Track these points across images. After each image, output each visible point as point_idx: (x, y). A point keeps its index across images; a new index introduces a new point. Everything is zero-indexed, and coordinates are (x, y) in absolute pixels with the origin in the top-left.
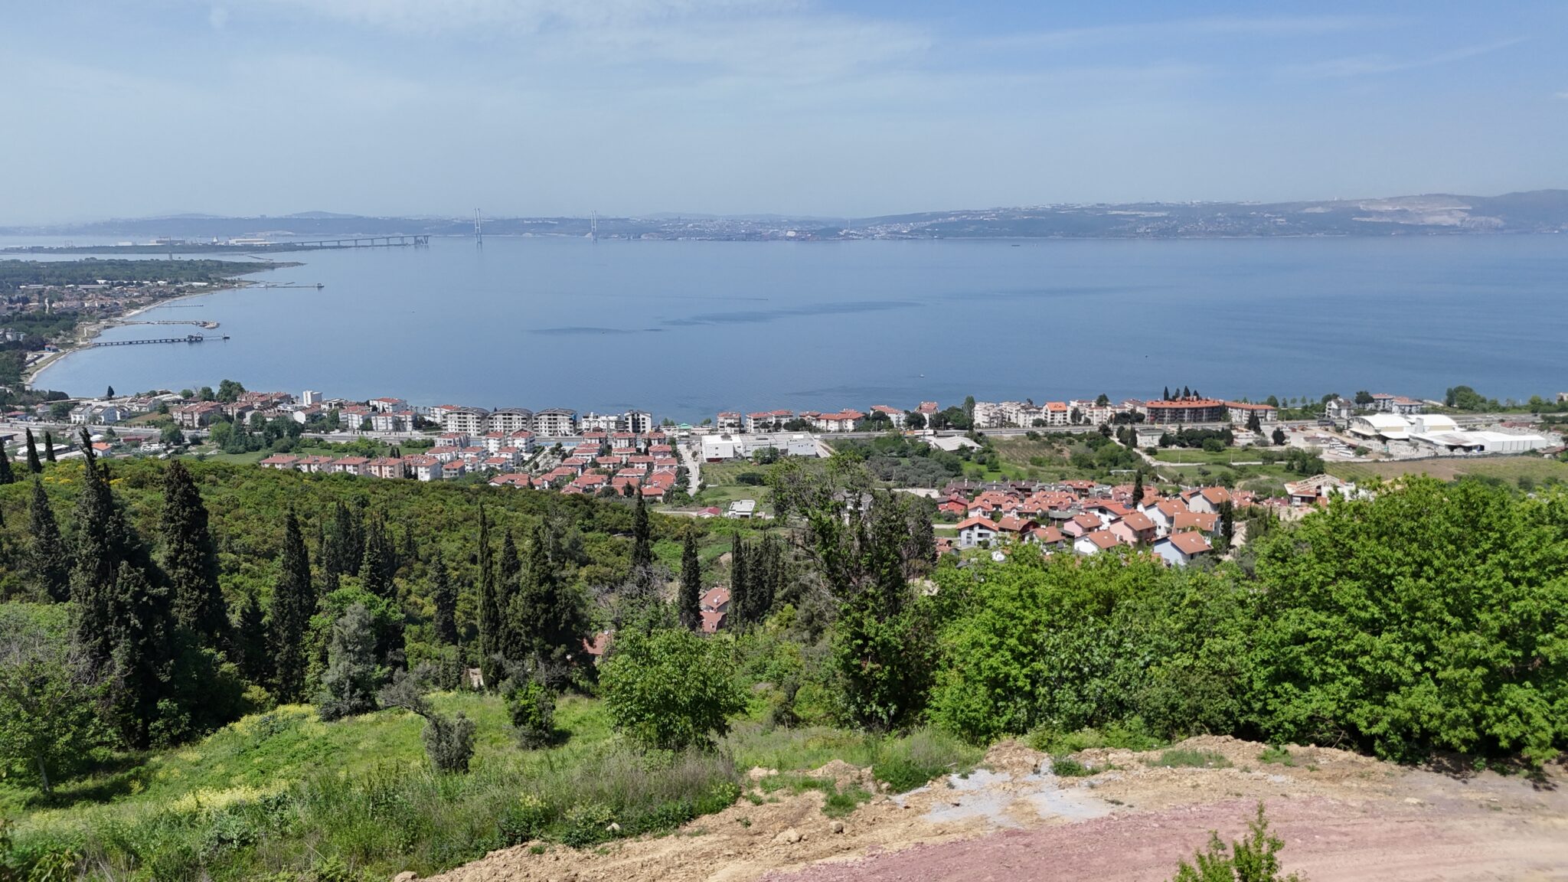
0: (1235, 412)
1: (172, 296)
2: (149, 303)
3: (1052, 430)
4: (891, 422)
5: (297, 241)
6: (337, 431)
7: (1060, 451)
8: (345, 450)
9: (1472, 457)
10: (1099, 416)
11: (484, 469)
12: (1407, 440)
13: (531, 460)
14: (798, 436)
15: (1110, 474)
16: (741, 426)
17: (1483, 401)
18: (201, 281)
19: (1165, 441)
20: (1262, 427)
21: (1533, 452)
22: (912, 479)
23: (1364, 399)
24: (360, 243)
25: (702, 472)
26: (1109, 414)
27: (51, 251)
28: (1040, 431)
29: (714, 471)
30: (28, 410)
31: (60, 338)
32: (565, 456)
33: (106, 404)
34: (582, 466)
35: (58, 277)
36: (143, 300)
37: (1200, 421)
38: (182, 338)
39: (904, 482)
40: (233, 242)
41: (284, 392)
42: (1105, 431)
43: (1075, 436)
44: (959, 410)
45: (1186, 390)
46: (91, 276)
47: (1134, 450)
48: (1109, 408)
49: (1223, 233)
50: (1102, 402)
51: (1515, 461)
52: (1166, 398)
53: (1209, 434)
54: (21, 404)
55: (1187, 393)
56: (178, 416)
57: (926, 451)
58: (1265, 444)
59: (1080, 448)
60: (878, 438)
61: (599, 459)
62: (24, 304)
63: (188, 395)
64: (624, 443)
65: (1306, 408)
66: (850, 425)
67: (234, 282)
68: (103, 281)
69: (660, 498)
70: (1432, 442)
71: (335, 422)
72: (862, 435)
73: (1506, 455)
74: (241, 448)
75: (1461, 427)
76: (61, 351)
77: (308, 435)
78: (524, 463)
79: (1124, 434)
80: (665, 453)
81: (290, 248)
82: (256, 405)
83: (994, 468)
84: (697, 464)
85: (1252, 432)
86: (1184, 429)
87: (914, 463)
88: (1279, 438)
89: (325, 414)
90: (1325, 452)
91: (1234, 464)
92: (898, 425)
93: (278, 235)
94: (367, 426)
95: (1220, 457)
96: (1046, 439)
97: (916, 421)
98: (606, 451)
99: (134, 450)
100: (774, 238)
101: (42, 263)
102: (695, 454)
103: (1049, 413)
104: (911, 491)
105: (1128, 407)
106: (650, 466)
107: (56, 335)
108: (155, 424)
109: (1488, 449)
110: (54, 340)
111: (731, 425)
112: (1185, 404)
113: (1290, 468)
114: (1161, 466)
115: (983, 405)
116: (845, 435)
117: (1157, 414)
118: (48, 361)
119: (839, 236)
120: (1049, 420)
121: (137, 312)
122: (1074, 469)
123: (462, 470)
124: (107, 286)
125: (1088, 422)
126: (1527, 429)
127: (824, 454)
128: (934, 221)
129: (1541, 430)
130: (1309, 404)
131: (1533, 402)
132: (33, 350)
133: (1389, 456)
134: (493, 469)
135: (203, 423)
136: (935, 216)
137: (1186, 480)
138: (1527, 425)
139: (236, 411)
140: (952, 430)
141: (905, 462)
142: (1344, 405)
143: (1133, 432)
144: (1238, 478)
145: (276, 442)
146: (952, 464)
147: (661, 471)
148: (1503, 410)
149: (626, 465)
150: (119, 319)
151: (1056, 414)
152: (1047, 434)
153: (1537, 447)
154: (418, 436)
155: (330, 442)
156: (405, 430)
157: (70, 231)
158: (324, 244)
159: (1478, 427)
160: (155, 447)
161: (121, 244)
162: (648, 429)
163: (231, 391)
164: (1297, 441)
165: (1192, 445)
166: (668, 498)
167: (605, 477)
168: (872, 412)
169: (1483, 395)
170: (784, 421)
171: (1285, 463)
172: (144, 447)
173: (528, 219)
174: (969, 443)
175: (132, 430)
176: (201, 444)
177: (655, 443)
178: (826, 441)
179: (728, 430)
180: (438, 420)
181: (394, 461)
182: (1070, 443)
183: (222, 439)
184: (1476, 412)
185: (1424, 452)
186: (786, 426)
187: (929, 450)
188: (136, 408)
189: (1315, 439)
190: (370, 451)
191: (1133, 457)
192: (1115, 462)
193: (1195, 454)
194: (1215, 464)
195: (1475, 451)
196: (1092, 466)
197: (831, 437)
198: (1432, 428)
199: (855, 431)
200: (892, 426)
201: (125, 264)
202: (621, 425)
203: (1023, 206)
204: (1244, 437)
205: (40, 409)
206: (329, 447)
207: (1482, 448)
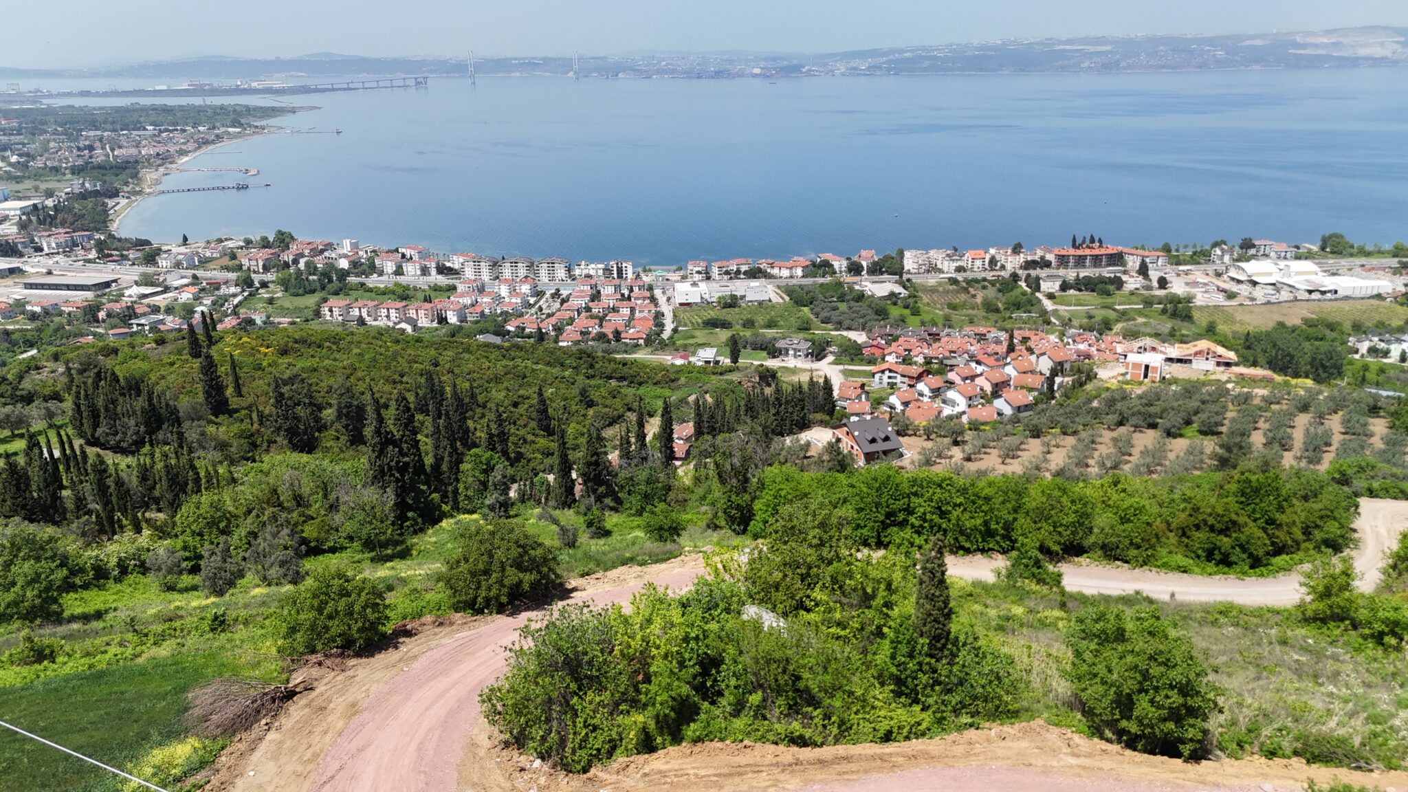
0: (1131, 257)
1: (213, 142)
2: (196, 150)
3: (969, 275)
4: (834, 269)
5: (312, 82)
6: (375, 275)
7: (974, 296)
8: (384, 293)
9: (1325, 300)
10: (1013, 263)
11: (499, 312)
12: (1274, 284)
13: (536, 303)
14: (754, 283)
15: (1011, 318)
16: (707, 273)
17: (1352, 247)
18: (235, 127)
19: (1065, 287)
20: (1150, 273)
21: (1379, 296)
22: (847, 323)
23: (1247, 245)
24: (366, 85)
25: (675, 316)
26: (1022, 260)
27: (97, 94)
28: (960, 277)
29: (685, 315)
30: (122, 256)
31: (131, 186)
32: (563, 301)
33: (183, 249)
34: (578, 310)
35: (113, 123)
36: (191, 146)
37: (1100, 266)
38: (231, 186)
39: (839, 325)
40: (254, 85)
41: (327, 241)
42: (1015, 277)
43: (989, 282)
44: (893, 258)
45: (1092, 237)
46: (140, 123)
47: (1037, 294)
48: (1022, 255)
49: (1163, 67)
50: (1017, 249)
51: (1359, 305)
52: (1074, 246)
53: (1102, 280)
54: (114, 250)
55: (1092, 241)
56: (245, 262)
57: (861, 297)
58: (1150, 288)
59: (991, 292)
60: (822, 284)
61: (591, 304)
62: (90, 151)
63: (248, 242)
64: (610, 290)
65: (1195, 253)
66: (799, 272)
67: (263, 128)
68: (151, 128)
69: (641, 342)
70: (1293, 287)
71: (372, 268)
72: (809, 281)
73: (1354, 298)
74: (301, 291)
75: (1325, 271)
76: (133, 198)
77: (352, 279)
78: (531, 306)
79: (1030, 280)
80: (644, 298)
81: (305, 90)
82: (307, 252)
83: (916, 312)
84: (671, 308)
85: (1141, 278)
86: (1081, 275)
87: (850, 308)
88: (1163, 283)
89: (363, 260)
90: (1199, 296)
91: (1117, 307)
92: (841, 272)
93: (292, 76)
94: (399, 271)
95: (1109, 300)
96: (964, 284)
97: (855, 269)
98: (596, 296)
99: (216, 293)
100: (741, 75)
101: (94, 109)
102: (669, 299)
103: (970, 260)
104: (845, 333)
105: (1038, 254)
106: (633, 310)
107: (126, 184)
108: (228, 269)
109: (1341, 293)
110: (126, 189)
111: (698, 272)
112: (1088, 252)
113: (1164, 311)
114: (1056, 310)
115: (914, 252)
116: (794, 281)
117: (1063, 261)
118: (124, 208)
119: (801, 72)
120: (970, 266)
121: (186, 159)
122: (982, 313)
123: (482, 313)
124: (156, 132)
125: (1003, 267)
126: (1382, 273)
127: (776, 299)
128: (891, 57)
129: (1394, 274)
130: (1199, 250)
131: (1396, 248)
132: (110, 197)
133: (1253, 299)
134: (507, 312)
135: (266, 269)
136: (892, 51)
137: (1075, 322)
138: (1384, 269)
139: (291, 257)
140: (886, 276)
141: (843, 307)
142: (1227, 251)
143: (1038, 279)
144: (1117, 321)
145: (329, 286)
146: (879, 309)
147: (642, 315)
148: (1368, 254)
149: (613, 309)
150: (174, 166)
151: (975, 263)
152: (966, 280)
153: (1382, 291)
154: (442, 280)
155: (371, 286)
156: (430, 275)
157: (109, 74)
158: (335, 86)
159: (1340, 272)
160: (233, 290)
161: (158, 88)
162: (630, 275)
163: (284, 240)
164: (1178, 287)
165: (1087, 290)
166: (649, 342)
167: (597, 321)
168: (819, 260)
169: (1351, 242)
170: (744, 268)
171: (1161, 306)
172: (224, 290)
173: (515, 59)
174: (898, 289)
175: (209, 274)
176: (268, 287)
177: (636, 289)
178: (779, 287)
179: (697, 277)
180: (456, 266)
181: (428, 305)
182: (984, 288)
183: (285, 284)
184: (1344, 256)
185: (1285, 295)
186: (745, 273)
187: (863, 295)
188: (208, 254)
189: (1195, 284)
190: (404, 295)
191: (1034, 302)
192: (1017, 306)
193: (1088, 298)
194: (1103, 307)
195: (1329, 295)
196: (997, 311)
197: (783, 283)
198: (1298, 273)
199: (803, 277)
200: (835, 273)
201: (166, 110)
202: (607, 271)
203: (975, 42)
204: (1133, 282)
205: (132, 254)
206: (370, 290)
207: (1336, 292)
